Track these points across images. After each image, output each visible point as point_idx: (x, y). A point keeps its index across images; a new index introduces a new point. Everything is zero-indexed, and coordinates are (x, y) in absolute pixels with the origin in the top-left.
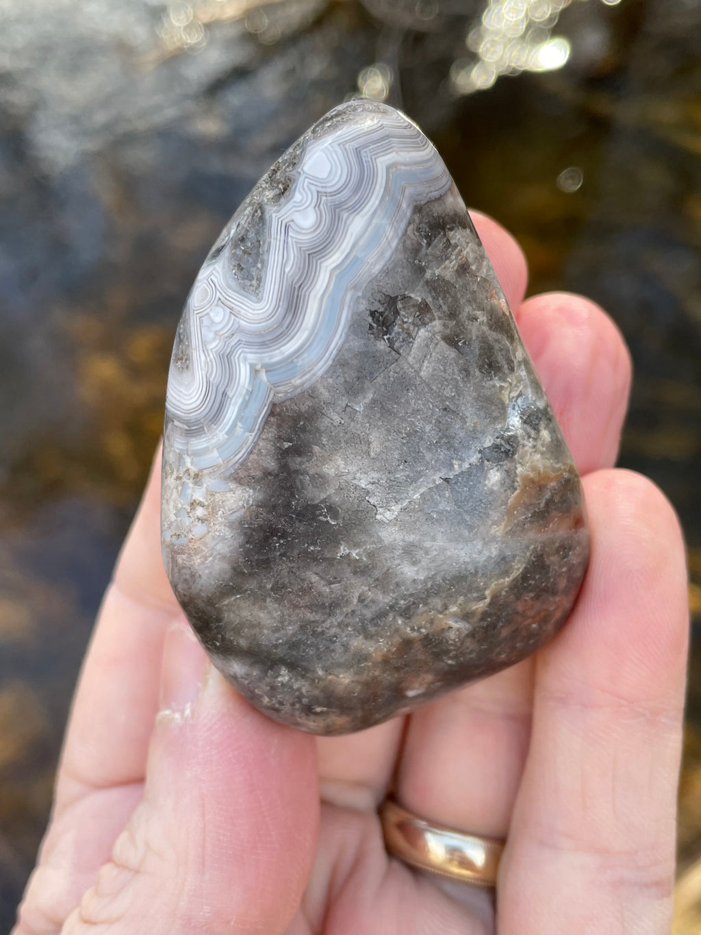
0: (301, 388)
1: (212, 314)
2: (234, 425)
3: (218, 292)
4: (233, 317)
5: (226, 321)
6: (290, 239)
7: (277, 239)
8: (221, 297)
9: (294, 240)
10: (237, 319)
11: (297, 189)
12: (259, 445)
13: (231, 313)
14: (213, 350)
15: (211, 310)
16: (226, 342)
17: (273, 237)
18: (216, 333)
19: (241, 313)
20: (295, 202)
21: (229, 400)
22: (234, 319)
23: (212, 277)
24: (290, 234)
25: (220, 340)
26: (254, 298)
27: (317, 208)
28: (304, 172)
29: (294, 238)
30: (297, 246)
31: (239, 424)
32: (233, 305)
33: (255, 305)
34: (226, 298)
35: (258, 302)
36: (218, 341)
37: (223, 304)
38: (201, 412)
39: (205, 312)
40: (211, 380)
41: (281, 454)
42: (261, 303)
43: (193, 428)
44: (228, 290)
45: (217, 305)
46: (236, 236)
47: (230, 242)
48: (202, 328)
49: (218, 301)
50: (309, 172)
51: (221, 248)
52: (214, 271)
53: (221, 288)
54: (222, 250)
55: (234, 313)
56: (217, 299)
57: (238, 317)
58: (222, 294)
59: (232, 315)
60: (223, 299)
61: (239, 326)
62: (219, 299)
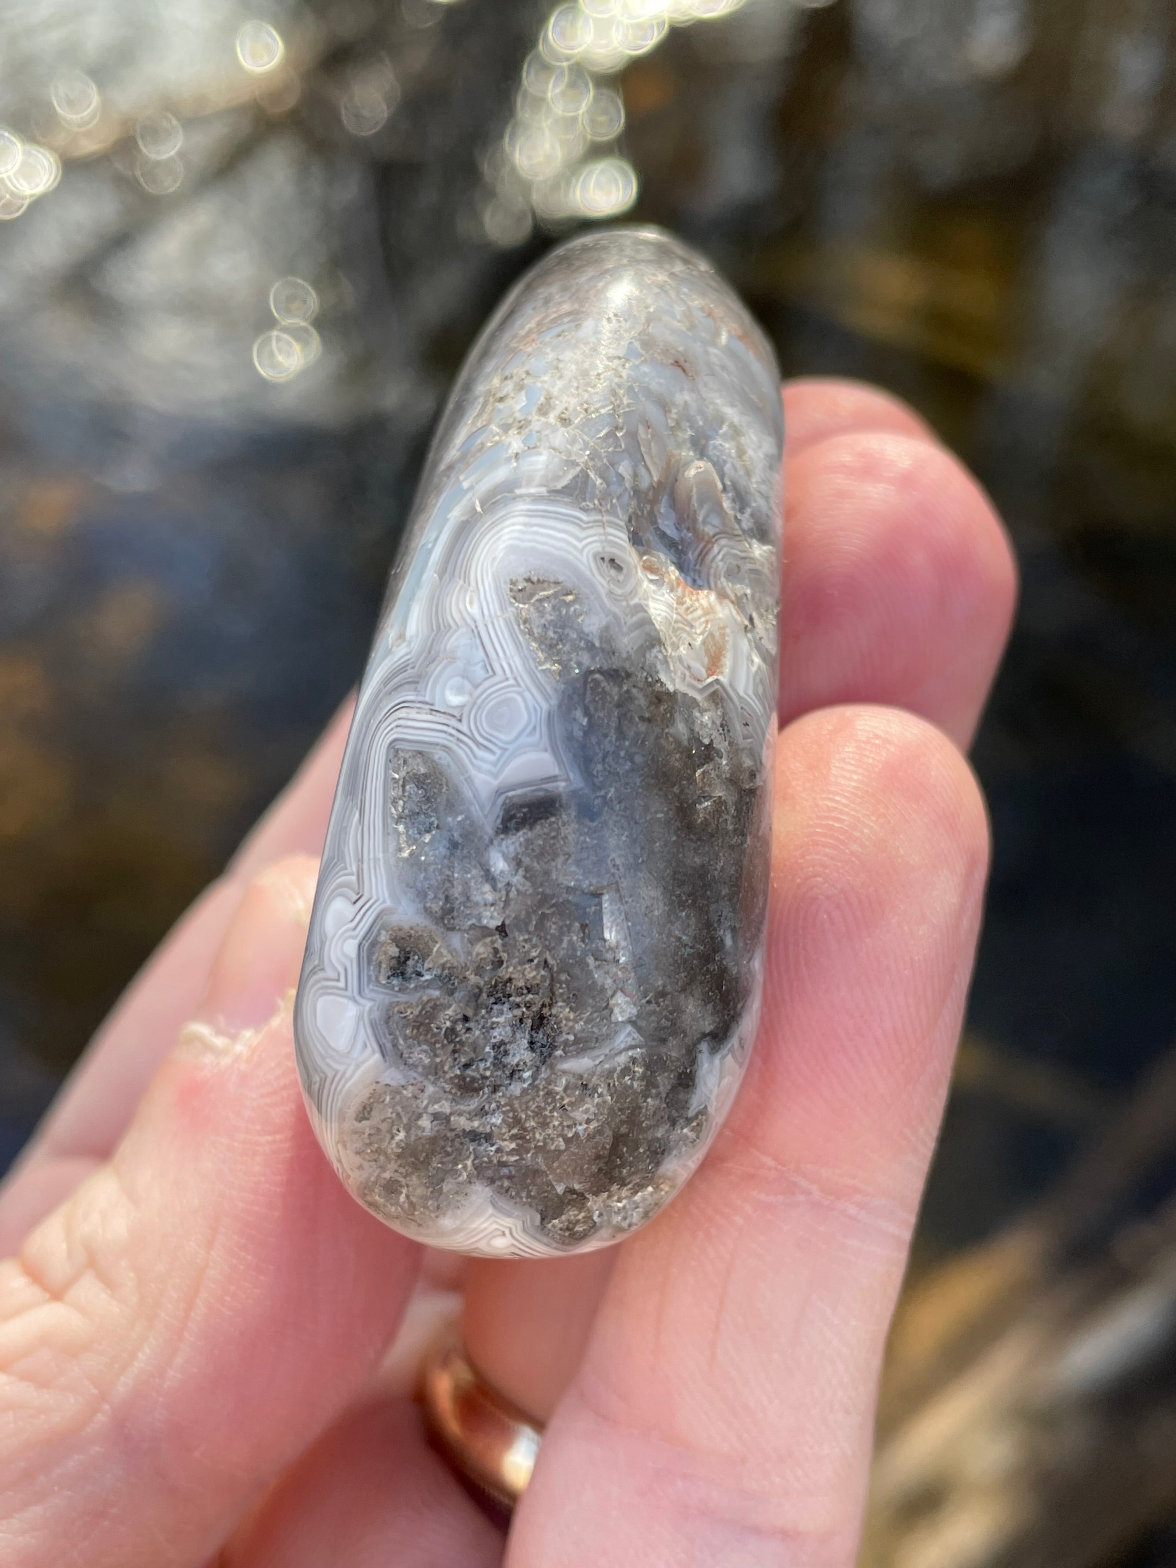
1: (468, 688)
3: (465, 729)
4: (427, 699)
5: (438, 688)
6: (355, 868)
7: (375, 862)
8: (457, 725)
10: (420, 699)
11: (355, 964)
13: (432, 705)
14: (454, 629)
15: (471, 695)
16: (435, 652)
17: (381, 863)
18: (453, 659)
19: (416, 711)
20: (354, 937)
22: (425, 697)
23: (492, 758)
24: (355, 878)
25: (446, 650)
26: (400, 745)
27: (324, 940)
28: (354, 1000)
30: (345, 861)
32: (432, 718)
33: (397, 736)
34: (448, 725)
35: (395, 740)
36: (448, 647)
37: (450, 715)
38: (482, 527)
39: (481, 688)
40: (461, 582)
42: (389, 741)
43: (500, 496)
44: (446, 742)
45: (461, 707)
46: (478, 851)
47: (487, 838)
48: (485, 657)
49: (462, 715)
50: (345, 1001)
51: (512, 824)
52: (495, 770)
53: (461, 741)
54: (503, 820)
55: (428, 707)
56: (465, 720)
57: (420, 702)
58: (458, 730)
59: (430, 702)
60: (453, 722)
61: (415, 690)
62: (460, 721)
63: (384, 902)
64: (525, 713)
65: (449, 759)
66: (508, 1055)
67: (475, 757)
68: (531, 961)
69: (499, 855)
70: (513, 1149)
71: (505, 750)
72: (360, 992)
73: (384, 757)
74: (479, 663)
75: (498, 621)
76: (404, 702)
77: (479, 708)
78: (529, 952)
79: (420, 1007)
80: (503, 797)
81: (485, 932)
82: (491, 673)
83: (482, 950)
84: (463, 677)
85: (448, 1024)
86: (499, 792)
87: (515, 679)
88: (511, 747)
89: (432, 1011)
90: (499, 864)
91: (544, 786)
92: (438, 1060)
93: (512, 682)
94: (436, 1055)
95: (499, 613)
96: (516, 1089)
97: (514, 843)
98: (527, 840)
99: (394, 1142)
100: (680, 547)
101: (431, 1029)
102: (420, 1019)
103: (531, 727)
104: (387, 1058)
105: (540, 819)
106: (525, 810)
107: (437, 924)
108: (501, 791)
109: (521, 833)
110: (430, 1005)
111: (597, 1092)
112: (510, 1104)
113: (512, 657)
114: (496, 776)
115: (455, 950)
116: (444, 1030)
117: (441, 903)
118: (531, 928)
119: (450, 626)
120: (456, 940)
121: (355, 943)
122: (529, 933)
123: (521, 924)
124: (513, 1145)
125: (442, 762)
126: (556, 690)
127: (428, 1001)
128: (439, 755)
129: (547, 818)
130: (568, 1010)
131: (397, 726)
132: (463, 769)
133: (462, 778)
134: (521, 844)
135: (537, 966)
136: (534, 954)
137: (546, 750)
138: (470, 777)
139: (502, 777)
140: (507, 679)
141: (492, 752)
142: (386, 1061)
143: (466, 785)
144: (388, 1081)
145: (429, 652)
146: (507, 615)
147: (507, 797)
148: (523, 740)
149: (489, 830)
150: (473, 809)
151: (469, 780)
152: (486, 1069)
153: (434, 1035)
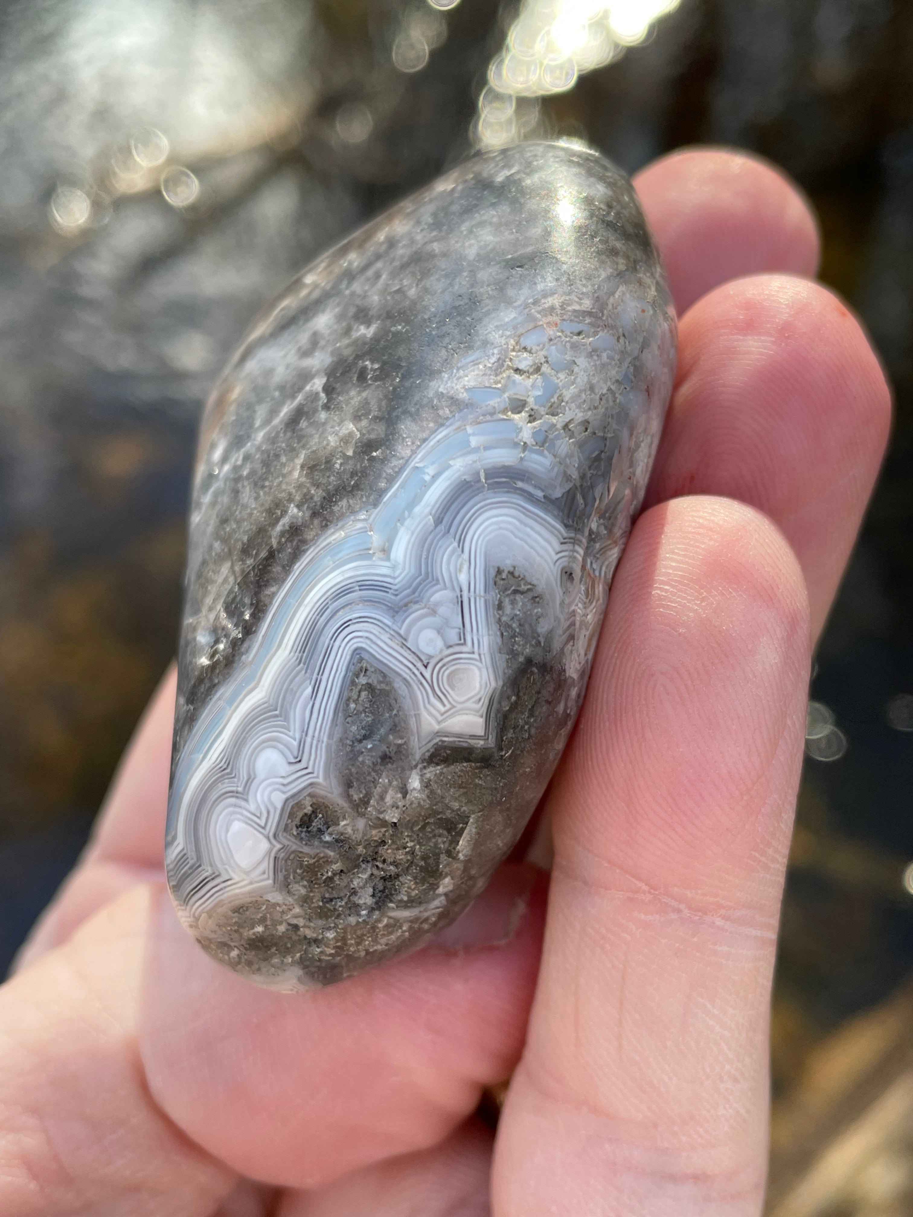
0: (338, 527)
1: (440, 644)
2: (435, 478)
3: (428, 676)
4: (402, 632)
5: (415, 629)
6: (298, 736)
7: (318, 741)
8: (422, 669)
9: (291, 734)
10: (395, 628)
11: (278, 812)
12: (412, 450)
13: (405, 640)
14: (441, 585)
15: (441, 651)
16: (419, 595)
17: (324, 745)
18: (434, 613)
19: (388, 635)
20: (284, 793)
21: (433, 512)
22: (400, 629)
23: (443, 709)
24: (295, 744)
25: (428, 601)
26: (365, 655)
27: (252, 777)
28: (268, 838)
29: (291, 737)
30: (288, 722)
31: (427, 478)
32: (402, 651)
33: (364, 646)
34: (415, 666)
35: (362, 648)
36: (432, 599)
37: (418, 656)
38: (484, 500)
39: (451, 650)
40: (455, 544)
41: (388, 440)
42: (355, 646)
43: (504, 480)
44: (408, 678)
45: (430, 657)
46: (403, 770)
47: (414, 763)
48: (461, 627)
49: (428, 663)
50: (260, 836)
51: (435, 760)
52: (440, 718)
53: (421, 684)
54: (431, 755)
55: (401, 639)
56: (430, 667)
57: (394, 630)
58: (421, 674)
59: (404, 636)
60: (419, 665)
61: (393, 617)
62: (426, 667)
63: (317, 777)
64: (478, 685)
65: (407, 693)
66: (356, 895)
67: (429, 702)
68: (405, 848)
69: (418, 777)
70: (332, 954)
71: (454, 707)
72: (275, 836)
73: (348, 657)
74: (455, 628)
75: (480, 599)
76: (378, 620)
77: (444, 665)
78: (407, 842)
79: (316, 859)
80: (438, 740)
81: (384, 823)
82: (462, 641)
83: (376, 834)
84: (439, 632)
85: (330, 874)
86: (438, 734)
87: (480, 655)
88: (459, 706)
89: (321, 863)
90: (415, 783)
91: (469, 741)
92: (312, 894)
93: (476, 656)
94: (311, 891)
95: (482, 593)
96: (352, 920)
97: (431, 772)
98: (441, 773)
99: (252, 931)
100: (593, 536)
101: (317, 875)
102: (312, 867)
103: (477, 698)
104: (276, 885)
105: (457, 762)
106: (449, 752)
107: (353, 809)
108: (439, 734)
109: (439, 767)
110: (323, 860)
111: (401, 929)
112: (345, 930)
113: (483, 636)
114: (439, 723)
115: (358, 830)
116: (324, 877)
117: (361, 796)
118: (416, 828)
119: (438, 580)
120: (361, 823)
121: (284, 797)
122: (413, 831)
123: (410, 825)
124: (333, 951)
125: (400, 692)
126: (505, 673)
127: (323, 857)
128: (398, 684)
129: (462, 762)
130: (412, 883)
131: (367, 638)
132: (416, 707)
133: (412, 713)
134: (436, 775)
135: (407, 853)
136: (409, 845)
137: (482, 717)
138: (419, 715)
139: (443, 725)
140: (473, 653)
141: (444, 705)
142: (274, 887)
143: (414, 719)
144: (270, 899)
145: (414, 592)
146: (488, 597)
147: (441, 741)
148: (469, 704)
149: (418, 757)
150: (412, 738)
151: (418, 716)
152: (340, 906)
153: (317, 879)
